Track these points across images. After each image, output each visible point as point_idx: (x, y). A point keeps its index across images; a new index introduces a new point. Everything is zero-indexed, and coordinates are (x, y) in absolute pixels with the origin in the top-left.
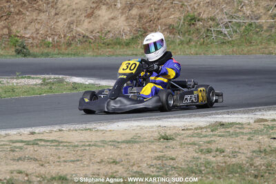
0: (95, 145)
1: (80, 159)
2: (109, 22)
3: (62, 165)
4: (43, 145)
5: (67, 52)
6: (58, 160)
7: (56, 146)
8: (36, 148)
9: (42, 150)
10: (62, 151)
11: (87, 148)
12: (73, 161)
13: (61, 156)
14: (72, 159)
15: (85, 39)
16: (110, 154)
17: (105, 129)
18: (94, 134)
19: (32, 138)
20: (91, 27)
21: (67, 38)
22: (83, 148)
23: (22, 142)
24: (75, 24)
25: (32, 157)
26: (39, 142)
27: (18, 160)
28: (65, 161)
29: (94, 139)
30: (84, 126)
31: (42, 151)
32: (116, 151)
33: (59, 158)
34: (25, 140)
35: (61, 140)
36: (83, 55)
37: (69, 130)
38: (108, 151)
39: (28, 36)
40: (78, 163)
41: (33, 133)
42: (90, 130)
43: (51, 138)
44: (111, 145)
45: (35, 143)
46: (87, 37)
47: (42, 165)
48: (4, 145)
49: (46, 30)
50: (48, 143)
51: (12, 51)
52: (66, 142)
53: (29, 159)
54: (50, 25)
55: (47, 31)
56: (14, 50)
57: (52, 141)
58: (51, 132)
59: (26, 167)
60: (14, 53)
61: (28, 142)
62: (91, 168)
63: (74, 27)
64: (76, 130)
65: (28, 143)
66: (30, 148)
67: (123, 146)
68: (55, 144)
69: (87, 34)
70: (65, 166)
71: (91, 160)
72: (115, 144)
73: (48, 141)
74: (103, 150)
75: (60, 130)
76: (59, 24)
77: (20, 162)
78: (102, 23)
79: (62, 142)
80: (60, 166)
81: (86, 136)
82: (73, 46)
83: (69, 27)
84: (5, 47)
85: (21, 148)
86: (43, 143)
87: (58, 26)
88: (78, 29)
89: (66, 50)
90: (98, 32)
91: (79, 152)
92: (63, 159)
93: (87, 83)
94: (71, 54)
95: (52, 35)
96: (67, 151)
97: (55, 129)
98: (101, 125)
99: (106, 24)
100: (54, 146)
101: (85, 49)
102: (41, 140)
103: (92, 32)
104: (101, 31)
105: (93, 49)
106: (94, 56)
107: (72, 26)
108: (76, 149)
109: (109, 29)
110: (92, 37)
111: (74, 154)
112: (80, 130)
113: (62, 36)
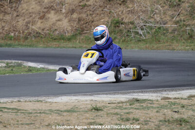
0: (44, 113)
1: (33, 122)
2: (56, 23)
3: (20, 127)
4: (6, 112)
5: (24, 44)
6: (17, 123)
7: (16, 112)
8: (1, 113)
9: (5, 115)
10: (20, 116)
11: (39, 115)
12: (28, 124)
13: (19, 120)
14: (28, 122)
15: (38, 35)
16: (56, 119)
17: (52, 101)
18: (44, 104)
20: (42, 26)
21: (25, 34)
22: (35, 115)
24: (31, 24)
26: (3, 110)
28: (22, 124)
29: (44, 109)
30: (36, 98)
32: (59, 118)
33: (18, 121)
35: (19, 108)
36: (36, 46)
37: (26, 101)
38: (54, 118)
40: (32, 125)
42: (41, 101)
43: (12, 107)
44: (56, 113)
46: (40, 33)
47: (5, 127)
49: (9, 27)
50: (10, 111)
52: (23, 110)
54: (12, 24)
55: (11, 28)
57: (13, 109)
58: (12, 102)
63: (30, 25)
64: (30, 101)
67: (65, 114)
69: (40, 31)
70: (22, 127)
71: (41, 123)
72: (59, 112)
73: (10, 109)
74: (50, 117)
75: (19, 101)
76: (19, 23)
78: (51, 23)
79: (20, 110)
80: (18, 127)
81: (38, 106)
82: (29, 40)
83: (27, 26)
86: (6, 110)
88: (33, 27)
89: (24, 42)
90: (48, 30)
91: (33, 118)
92: (21, 122)
93: (39, 67)
94: (28, 46)
95: (14, 31)
96: (24, 116)
97: (15, 101)
98: (49, 99)
99: (54, 24)
100: (14, 112)
101: (37, 42)
102: (5, 108)
103: (43, 30)
104: (50, 29)
105: (44, 42)
106: (44, 47)
107: (28, 24)
108: (31, 115)
109: (56, 28)
110: (43, 33)
111: (28, 119)
112: (33, 101)
113: (22, 32)
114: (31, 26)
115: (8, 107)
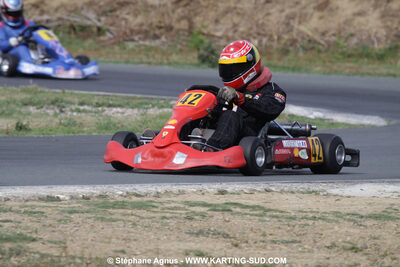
0: (323, 219)
1: (298, 239)
2: (353, 19)
3: (269, 248)
4: (238, 213)
5: (281, 64)
6: (262, 238)
7: (261, 216)
8: (228, 216)
9: (237, 221)
10: (269, 225)
11: (310, 222)
12: (286, 243)
13: (268, 232)
14: (285, 238)
15: (311, 45)
16: (347, 234)
17: (340, 193)
18: (322, 200)
19: (222, 200)
20: (322, 25)
21: (283, 42)
22: (302, 222)
23: (205, 205)
24: (297, 20)
25: (219, 230)
26: (232, 208)
27: (197, 234)
28: (274, 242)
29: (322, 210)
30: (306, 186)
31: (238, 223)
32: (357, 231)
33: (264, 235)
34: (210, 202)
35: (267, 206)
36: (307, 71)
37: (282, 192)
38: (343, 230)
39: (219, 34)
40: (295, 245)
41: (222, 192)
42: (316, 193)
43: (251, 203)
44: (349, 220)
45: (225, 209)
46: (315, 42)
47: (236, 246)
48: (176, 208)
49: (249, 26)
50: (247, 211)
51: (193, 57)
52: (276, 211)
53: (216, 234)
54: (256, 19)
55: (251, 29)
56: (196, 55)
57: (253, 208)
58: (252, 192)
59: (211, 246)
60: (196, 61)
61: (216, 205)
62: (316, 256)
63: (295, 24)
64: (293, 192)
65: (214, 208)
66: (218, 216)
67: (369, 223)
68: (257, 212)
69: (317, 37)
70: (273, 249)
71: (315, 242)
72: (356, 218)
73: (247, 207)
74: (336, 228)
75: (267, 191)
76: (272, 18)
77: (201, 238)
78: (342, 20)
79: (269, 210)
80: (265, 248)
81: (309, 203)
82: (291, 56)
83: (288, 24)
84: (181, 51)
85: (203, 215)
86: (238, 210)
87: (268, 20)
88: (302, 28)
89: (279, 60)
90: (334, 35)
91: (297, 229)
92: (270, 238)
93: (312, 117)
94: (288, 68)
95: (259, 34)
96: (278, 224)
97: (258, 189)
98: (332, 187)
99: (348, 22)
100: (256, 215)
101: (310, 61)
102: (236, 204)
103: (323, 34)
104: (340, 33)
105: (324, 62)
106: (324, 73)
107: (292, 22)
108: (293, 223)
109: (352, 31)
110: (323, 42)
111: (288, 231)
112: (298, 192)
113: (276, 37)
114: (296, 26)
115: (243, 202)
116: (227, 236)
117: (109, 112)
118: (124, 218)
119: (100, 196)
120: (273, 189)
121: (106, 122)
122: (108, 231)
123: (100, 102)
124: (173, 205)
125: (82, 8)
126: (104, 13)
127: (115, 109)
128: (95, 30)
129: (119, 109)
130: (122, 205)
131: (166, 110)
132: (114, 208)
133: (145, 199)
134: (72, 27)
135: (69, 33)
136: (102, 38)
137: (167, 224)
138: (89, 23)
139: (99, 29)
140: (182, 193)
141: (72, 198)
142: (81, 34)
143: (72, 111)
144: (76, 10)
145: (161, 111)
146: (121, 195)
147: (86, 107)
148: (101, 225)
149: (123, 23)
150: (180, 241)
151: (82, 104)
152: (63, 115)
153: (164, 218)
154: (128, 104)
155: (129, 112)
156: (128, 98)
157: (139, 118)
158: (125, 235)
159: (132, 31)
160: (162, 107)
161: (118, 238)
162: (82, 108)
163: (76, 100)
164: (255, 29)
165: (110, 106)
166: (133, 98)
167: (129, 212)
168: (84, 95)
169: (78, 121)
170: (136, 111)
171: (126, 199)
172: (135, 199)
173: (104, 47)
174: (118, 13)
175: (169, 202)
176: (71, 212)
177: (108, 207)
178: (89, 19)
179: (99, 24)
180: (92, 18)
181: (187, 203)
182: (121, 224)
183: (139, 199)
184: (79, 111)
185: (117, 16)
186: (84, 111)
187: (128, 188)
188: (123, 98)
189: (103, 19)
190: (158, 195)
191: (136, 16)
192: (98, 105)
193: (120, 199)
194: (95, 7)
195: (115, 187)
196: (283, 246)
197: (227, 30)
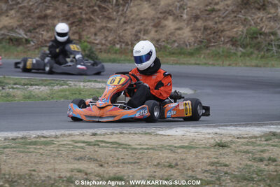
0: (153, 149)
1: (138, 161)
2: (174, 32)
3: (121, 166)
4: (103, 147)
6: (116, 161)
7: (116, 148)
8: (96, 148)
9: (101, 151)
10: (121, 153)
11: (146, 151)
12: (131, 163)
13: (120, 157)
14: (130, 161)
16: (167, 157)
17: (164, 134)
18: (153, 138)
19: (93, 139)
20: (157, 36)
22: (141, 151)
23: (84, 142)
24: (142, 33)
25: (92, 157)
26: (99, 143)
27: (78, 160)
28: (124, 163)
29: (153, 144)
30: (144, 130)
32: (172, 155)
33: (118, 159)
34: (86, 141)
35: (120, 142)
37: (130, 133)
38: (165, 155)
39: (97, 42)
40: (136, 164)
41: (94, 134)
42: (150, 134)
43: (111, 140)
44: (168, 149)
45: (96, 144)
47: (101, 166)
48: (69, 145)
49: (115, 36)
50: (108, 145)
52: (126, 145)
53: (90, 159)
54: (118, 33)
55: (115, 38)
57: (112, 143)
58: (112, 134)
59: (86, 166)
61: (90, 142)
62: (148, 170)
64: (136, 134)
65: (89, 143)
66: (89, 149)
67: (179, 151)
68: (115, 146)
70: (123, 167)
71: (148, 163)
72: (172, 149)
73: (108, 143)
74: (161, 154)
75: (121, 133)
76: (128, 33)
77: (81, 161)
78: (168, 32)
79: (122, 144)
80: (118, 166)
83: (136, 35)
85: (82, 148)
86: (104, 144)
87: (126, 34)
88: (145, 37)
90: (164, 41)
91: (137, 155)
92: (122, 160)
95: (120, 42)
96: (126, 153)
97: (116, 132)
98: (160, 130)
99: (172, 34)
100: (113, 147)
102: (102, 141)
103: (158, 41)
104: (167, 40)
107: (139, 34)
108: (136, 151)
109: (174, 39)
110: (157, 46)
111: (132, 157)
112: (139, 133)
113: (130, 43)
114: (142, 36)
116: (97, 160)
117: (31, 88)
118: (36, 151)
119: (22, 138)
120: (125, 132)
121: (29, 94)
122: (26, 159)
123: (26, 83)
124: (65, 143)
125: (16, 28)
126: (30, 31)
127: (34, 87)
128: (24, 40)
129: (37, 87)
130: (35, 143)
131: (64, 87)
132: (30, 145)
133: (49, 139)
134: (11, 40)
135: (9, 43)
136: (28, 45)
137: (61, 154)
138: (20, 36)
139: (26, 40)
140: (70, 135)
141: (5, 139)
142: (15, 43)
143: (9, 88)
144: (12, 29)
145: (61, 87)
146: (35, 137)
147: (17, 86)
148: (22, 155)
149: (40, 36)
150: (68, 163)
151: (15, 84)
152: (4, 91)
153: (59, 150)
154: (42, 84)
155: (43, 88)
156: (42, 80)
157: (48, 92)
158: (36, 161)
159: (45, 41)
160: (62, 85)
161: (31, 163)
162: (15, 86)
163: (12, 82)
164: (118, 38)
165: (31, 85)
166: (46, 80)
167: (39, 147)
168: (16, 79)
169: (12, 94)
170: (47, 87)
171: (38, 140)
172: (43, 139)
173: (29, 50)
174: (37, 30)
175: (62, 141)
176: (4, 148)
177: (27, 144)
178: (20, 34)
179: (26, 37)
180: (22, 34)
181: (73, 141)
182: (34, 154)
183: (45, 139)
184: (13, 88)
185: (37, 33)
186: (17, 88)
187: (39, 133)
188: (40, 80)
189: (28, 34)
190: (56, 137)
191: (48, 32)
192: (25, 85)
193: (34, 140)
194: (24, 27)
195: (31, 132)
196: (129, 165)
197: (102, 39)
